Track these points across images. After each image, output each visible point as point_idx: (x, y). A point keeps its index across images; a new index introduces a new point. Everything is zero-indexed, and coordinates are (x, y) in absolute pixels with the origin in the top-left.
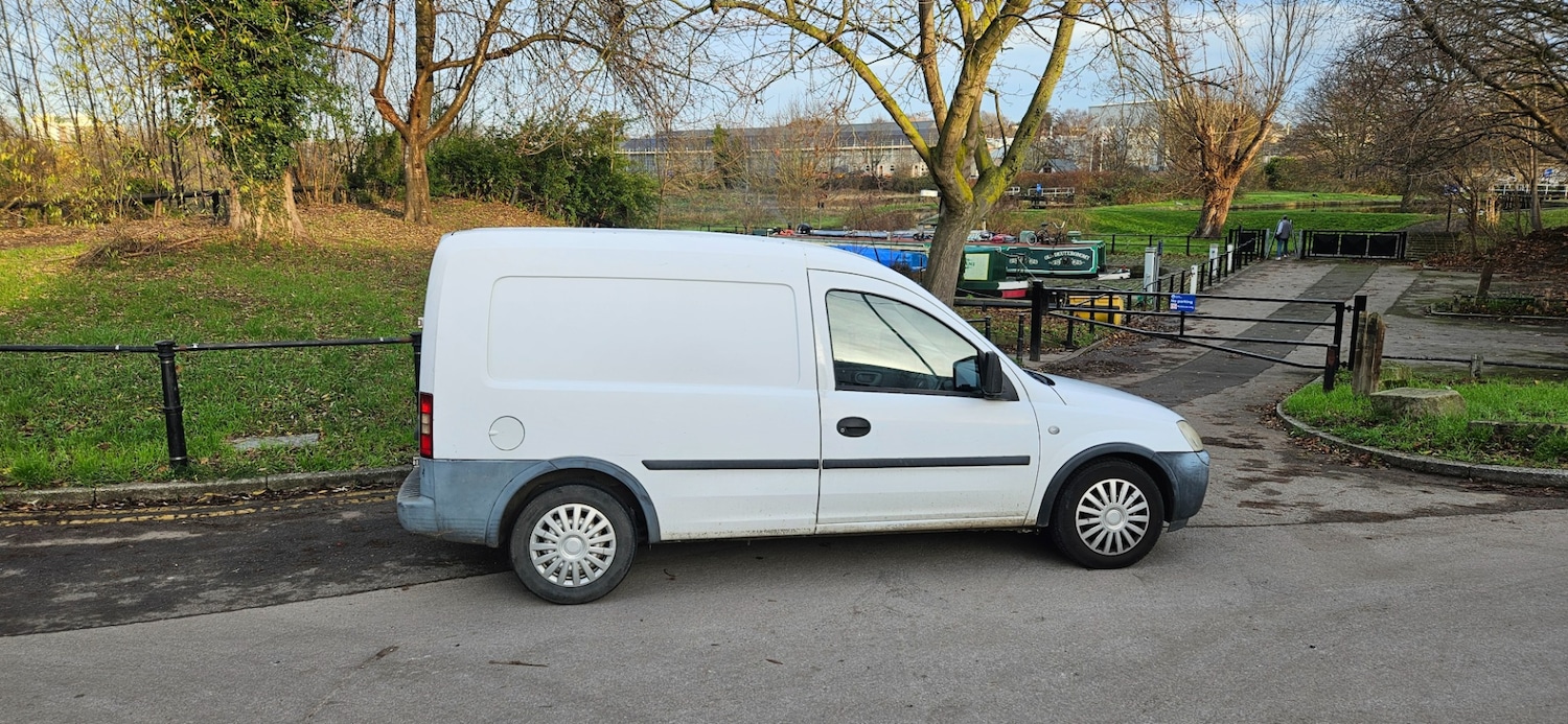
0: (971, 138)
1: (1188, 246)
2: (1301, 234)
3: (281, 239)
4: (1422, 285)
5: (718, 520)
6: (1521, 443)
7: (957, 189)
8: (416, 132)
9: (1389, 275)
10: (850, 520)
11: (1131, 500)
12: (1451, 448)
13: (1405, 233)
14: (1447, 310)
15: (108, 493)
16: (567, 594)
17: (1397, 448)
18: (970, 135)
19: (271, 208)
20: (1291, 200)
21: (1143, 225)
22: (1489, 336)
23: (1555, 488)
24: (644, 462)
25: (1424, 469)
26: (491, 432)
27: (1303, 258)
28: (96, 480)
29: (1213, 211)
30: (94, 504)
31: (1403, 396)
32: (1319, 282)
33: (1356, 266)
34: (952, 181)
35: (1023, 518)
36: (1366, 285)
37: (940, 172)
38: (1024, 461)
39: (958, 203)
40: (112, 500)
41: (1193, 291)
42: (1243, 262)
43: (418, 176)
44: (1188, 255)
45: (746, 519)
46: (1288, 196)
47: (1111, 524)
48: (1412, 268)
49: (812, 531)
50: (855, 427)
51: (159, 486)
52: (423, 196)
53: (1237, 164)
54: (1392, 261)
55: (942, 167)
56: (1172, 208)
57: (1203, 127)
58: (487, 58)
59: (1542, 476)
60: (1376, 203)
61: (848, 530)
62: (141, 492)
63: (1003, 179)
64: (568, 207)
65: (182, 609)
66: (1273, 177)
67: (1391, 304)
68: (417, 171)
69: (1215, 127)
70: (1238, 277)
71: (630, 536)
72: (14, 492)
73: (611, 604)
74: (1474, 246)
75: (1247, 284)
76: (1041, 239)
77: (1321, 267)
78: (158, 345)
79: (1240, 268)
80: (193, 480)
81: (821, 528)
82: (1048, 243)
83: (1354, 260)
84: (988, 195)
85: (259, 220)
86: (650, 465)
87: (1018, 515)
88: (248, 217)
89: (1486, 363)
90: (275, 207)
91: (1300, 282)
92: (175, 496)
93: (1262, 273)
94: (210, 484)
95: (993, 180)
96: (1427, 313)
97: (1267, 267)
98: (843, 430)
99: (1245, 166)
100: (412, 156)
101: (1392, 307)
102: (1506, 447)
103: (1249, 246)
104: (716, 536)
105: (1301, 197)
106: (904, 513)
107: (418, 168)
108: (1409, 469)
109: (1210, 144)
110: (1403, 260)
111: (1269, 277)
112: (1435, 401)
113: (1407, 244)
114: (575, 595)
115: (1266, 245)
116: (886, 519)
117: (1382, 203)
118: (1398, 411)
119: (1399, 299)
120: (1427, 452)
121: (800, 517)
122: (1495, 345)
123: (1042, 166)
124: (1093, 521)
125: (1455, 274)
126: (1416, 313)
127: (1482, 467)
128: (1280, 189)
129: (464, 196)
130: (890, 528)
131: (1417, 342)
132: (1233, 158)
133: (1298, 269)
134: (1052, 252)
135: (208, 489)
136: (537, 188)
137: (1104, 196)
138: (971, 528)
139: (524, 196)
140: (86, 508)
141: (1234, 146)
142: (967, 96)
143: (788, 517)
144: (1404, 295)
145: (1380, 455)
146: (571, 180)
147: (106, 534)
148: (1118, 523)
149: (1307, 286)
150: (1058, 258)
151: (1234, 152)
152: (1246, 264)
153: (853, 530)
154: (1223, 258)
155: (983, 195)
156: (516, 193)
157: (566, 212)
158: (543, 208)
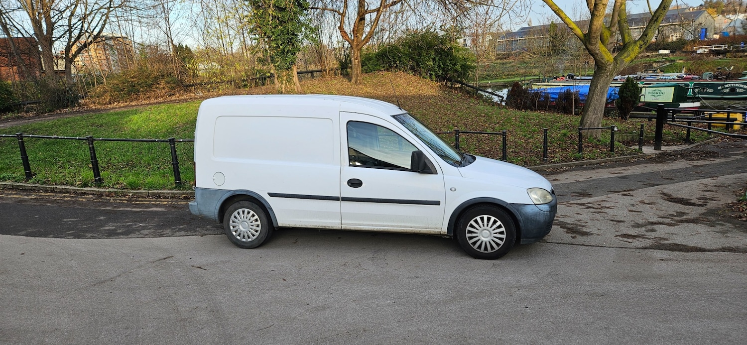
0: (613, 26)
5: (300, 220)
7: (602, 56)
10: (356, 224)
11: (495, 226)
15: (153, 193)
16: (243, 244)
18: (613, 24)
19: (288, 81)
24: (268, 193)
26: (214, 178)
28: (150, 188)
30: (148, 196)
34: (597, 52)
35: (440, 230)
37: (590, 47)
38: (437, 203)
39: (603, 63)
40: (154, 195)
43: (357, 63)
45: (311, 220)
47: (483, 237)
49: (340, 228)
50: (355, 183)
51: (168, 191)
52: (359, 72)
55: (591, 44)
58: (385, 7)
61: (356, 229)
62: (162, 193)
63: (637, 48)
64: (431, 72)
65: (132, 235)
68: (356, 61)
71: (266, 223)
72: (126, 190)
73: (262, 250)
76: (716, 77)
78: (170, 140)
80: (180, 190)
81: (344, 227)
82: (721, 79)
84: (626, 57)
85: (283, 86)
86: (271, 195)
87: (437, 229)
88: (280, 85)
90: (289, 80)
92: (173, 196)
94: (184, 192)
95: (630, 49)
98: (350, 184)
100: (354, 54)
104: (300, 226)
106: (380, 223)
114: (246, 245)
116: (372, 225)
121: (334, 221)
124: (474, 235)
129: (388, 70)
130: (375, 230)
134: (723, 85)
135: (184, 194)
136: (418, 65)
138: (414, 233)
139: (413, 69)
140: (145, 197)
142: (601, 5)
143: (329, 221)
146: (434, 60)
147: (161, 207)
148: (488, 237)
150: (727, 88)
153: (358, 229)
156: (409, 67)
157: (431, 75)
158: (420, 74)
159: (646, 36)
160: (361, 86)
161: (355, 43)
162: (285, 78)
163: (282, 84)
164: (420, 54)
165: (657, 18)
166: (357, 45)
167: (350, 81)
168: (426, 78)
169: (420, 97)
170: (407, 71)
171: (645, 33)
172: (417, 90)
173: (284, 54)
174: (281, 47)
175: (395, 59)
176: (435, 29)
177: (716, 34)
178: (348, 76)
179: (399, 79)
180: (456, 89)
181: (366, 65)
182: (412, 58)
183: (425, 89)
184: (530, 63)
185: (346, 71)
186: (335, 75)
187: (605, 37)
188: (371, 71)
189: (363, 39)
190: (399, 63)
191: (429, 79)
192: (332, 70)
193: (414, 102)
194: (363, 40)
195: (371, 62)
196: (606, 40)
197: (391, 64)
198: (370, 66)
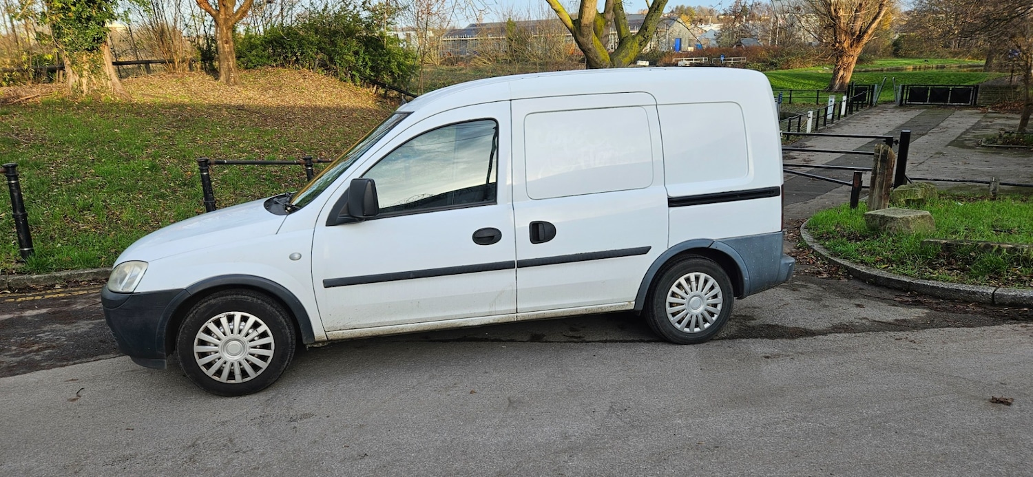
1: (818, 98)
2: (900, 88)
3: (103, 94)
4: (984, 124)
6: (963, 259)
7: (595, 53)
8: (224, 17)
9: (961, 117)
12: (903, 263)
13: (978, 86)
14: (994, 142)
17: (862, 262)
18: (607, 10)
19: (92, 72)
20: (909, 64)
21: (793, 82)
22: (1019, 162)
23: (979, 304)
25: (876, 282)
27: (901, 105)
29: (841, 73)
31: (886, 215)
32: (906, 123)
33: (938, 111)
34: (590, 46)
36: (942, 124)
37: (581, 39)
41: (809, 130)
42: (854, 109)
43: (228, 52)
44: (817, 104)
46: (906, 62)
48: (980, 111)
52: (231, 64)
53: (860, 37)
54: (967, 107)
55: (582, 35)
56: (820, 72)
57: (835, 10)
59: (969, 292)
60: (970, 66)
64: (354, 73)
66: (896, 50)
67: (954, 138)
68: (225, 45)
69: (845, 10)
70: (847, 119)
74: (1027, 96)
75: (852, 125)
77: (913, 111)
79: (851, 113)
83: (939, 106)
84: (624, 57)
85: (84, 81)
88: (77, 78)
89: (1001, 184)
90: (96, 69)
91: (891, 123)
93: (866, 116)
96: (979, 145)
97: (871, 112)
99: (866, 39)
100: (222, 35)
101: (954, 141)
102: (950, 263)
103: (860, 97)
105: (917, 62)
107: (226, 43)
108: (864, 281)
109: (840, 23)
110: (975, 106)
111: (870, 120)
112: (908, 220)
113: (979, 95)
115: (874, 97)
117: (975, 66)
118: (882, 228)
119: (962, 134)
120: (884, 266)
122: (1022, 169)
123: (736, 43)
125: (1010, 116)
126: (970, 145)
127: (920, 282)
128: (902, 57)
129: (282, 65)
131: (963, 167)
132: (858, 33)
133: (895, 113)
136: (331, 60)
137: (772, 64)
139: (323, 65)
141: (859, 23)
144: (967, 131)
145: (847, 268)
146: (356, 53)
149: (897, 125)
151: (858, 29)
152: (857, 110)
154: (838, 106)
155: (620, 57)
156: (317, 63)
157: (353, 76)
158: (336, 74)
159: (646, 30)
160: (236, 87)
161: (222, 16)
162: (86, 67)
163: (81, 76)
164: (334, 44)
165: (658, 6)
166: (226, 20)
167: (217, 79)
168: (345, 81)
169: (338, 110)
170: (315, 69)
171: (644, 26)
172: (332, 98)
173: (80, 21)
174: (73, 8)
175: (293, 48)
176: (355, 7)
177: (690, 46)
178: (215, 73)
179: (302, 80)
180: (392, 99)
181: (246, 56)
182: (321, 49)
183: (345, 96)
184: (486, 72)
185: (211, 65)
186: (191, 68)
187: (599, 28)
188: (255, 66)
189: (235, 10)
190: (301, 54)
191: (350, 83)
192: (183, 61)
193: (330, 115)
194: (237, 12)
195: (254, 52)
196: (600, 31)
197: (287, 56)
198: (251, 58)
